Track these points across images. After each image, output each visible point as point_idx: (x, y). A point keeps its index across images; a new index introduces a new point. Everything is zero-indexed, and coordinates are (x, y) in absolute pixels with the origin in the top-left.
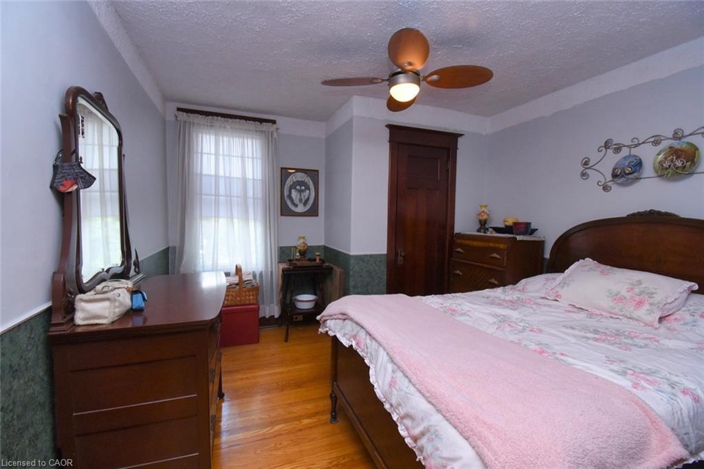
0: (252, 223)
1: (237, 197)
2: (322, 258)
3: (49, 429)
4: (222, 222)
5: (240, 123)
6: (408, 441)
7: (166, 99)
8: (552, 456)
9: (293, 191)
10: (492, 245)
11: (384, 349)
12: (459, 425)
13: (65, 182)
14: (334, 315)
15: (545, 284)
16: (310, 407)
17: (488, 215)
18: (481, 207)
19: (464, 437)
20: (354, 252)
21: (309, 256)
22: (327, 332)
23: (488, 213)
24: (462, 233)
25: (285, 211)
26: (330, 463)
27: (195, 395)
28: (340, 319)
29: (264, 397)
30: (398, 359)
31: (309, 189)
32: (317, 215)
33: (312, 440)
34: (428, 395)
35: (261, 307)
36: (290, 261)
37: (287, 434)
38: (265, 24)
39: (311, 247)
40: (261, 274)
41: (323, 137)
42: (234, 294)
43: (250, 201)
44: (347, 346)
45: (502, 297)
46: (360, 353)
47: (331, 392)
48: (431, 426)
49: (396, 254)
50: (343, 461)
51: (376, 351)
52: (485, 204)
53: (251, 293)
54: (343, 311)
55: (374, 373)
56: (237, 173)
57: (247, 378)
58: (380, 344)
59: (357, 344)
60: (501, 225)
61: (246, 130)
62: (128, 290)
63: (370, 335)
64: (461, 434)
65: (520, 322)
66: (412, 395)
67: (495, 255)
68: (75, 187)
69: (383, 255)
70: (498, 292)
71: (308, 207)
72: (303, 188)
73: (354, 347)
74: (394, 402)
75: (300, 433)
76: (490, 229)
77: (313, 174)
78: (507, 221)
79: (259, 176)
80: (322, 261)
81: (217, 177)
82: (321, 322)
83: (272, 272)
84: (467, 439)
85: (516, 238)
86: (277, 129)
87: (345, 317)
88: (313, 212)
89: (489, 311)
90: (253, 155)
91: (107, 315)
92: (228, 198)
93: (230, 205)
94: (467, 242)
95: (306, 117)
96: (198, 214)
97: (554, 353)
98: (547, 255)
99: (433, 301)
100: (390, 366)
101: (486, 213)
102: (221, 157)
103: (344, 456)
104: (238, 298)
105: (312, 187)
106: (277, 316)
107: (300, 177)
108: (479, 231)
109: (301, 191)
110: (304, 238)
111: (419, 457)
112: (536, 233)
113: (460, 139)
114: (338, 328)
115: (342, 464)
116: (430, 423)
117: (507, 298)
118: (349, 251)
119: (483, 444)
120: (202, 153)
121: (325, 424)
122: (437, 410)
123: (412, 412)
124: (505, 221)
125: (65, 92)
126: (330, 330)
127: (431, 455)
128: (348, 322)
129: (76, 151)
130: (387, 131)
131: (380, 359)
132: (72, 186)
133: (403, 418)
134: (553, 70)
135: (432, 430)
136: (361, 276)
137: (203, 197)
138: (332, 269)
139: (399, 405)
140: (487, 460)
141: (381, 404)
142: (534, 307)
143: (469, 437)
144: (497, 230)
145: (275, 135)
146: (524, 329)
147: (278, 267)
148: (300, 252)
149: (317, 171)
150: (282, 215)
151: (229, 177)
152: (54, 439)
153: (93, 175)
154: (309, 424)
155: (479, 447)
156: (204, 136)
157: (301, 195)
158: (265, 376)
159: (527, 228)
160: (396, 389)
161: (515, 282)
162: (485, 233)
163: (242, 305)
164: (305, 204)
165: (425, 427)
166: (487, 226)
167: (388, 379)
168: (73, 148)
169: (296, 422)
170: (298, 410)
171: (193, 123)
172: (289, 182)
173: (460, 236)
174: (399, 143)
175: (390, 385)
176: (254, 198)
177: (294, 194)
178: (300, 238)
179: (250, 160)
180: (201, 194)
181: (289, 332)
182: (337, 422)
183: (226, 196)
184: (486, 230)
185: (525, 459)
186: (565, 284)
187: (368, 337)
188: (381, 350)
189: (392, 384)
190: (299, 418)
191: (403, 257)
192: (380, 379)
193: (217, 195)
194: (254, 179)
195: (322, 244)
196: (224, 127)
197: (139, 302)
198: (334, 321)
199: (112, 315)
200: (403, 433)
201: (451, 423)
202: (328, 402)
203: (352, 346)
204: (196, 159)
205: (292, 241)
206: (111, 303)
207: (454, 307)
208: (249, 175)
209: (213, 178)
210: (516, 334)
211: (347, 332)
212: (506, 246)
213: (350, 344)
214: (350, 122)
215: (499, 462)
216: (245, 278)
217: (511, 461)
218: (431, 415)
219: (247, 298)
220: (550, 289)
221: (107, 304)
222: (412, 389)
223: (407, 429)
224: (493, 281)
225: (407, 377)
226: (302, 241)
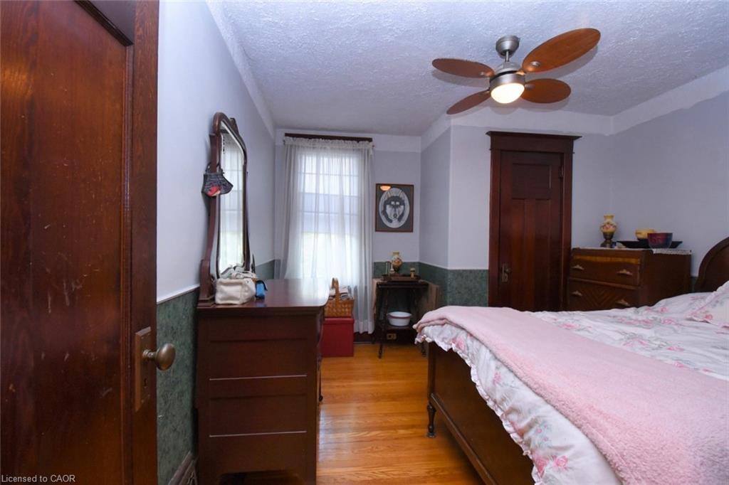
0: (347, 238)
1: (335, 213)
2: (417, 274)
3: (190, 390)
4: (321, 237)
5: (339, 143)
6: (514, 436)
7: (276, 126)
8: (681, 449)
9: (388, 206)
10: (620, 260)
11: (487, 347)
12: (571, 414)
13: (211, 188)
14: (433, 321)
15: (691, 304)
16: (406, 420)
17: (615, 227)
18: (606, 217)
19: (576, 425)
20: (452, 266)
21: (402, 272)
22: (424, 338)
23: (615, 224)
24: (581, 248)
25: (380, 227)
26: (429, 473)
27: (305, 376)
28: (438, 325)
29: (359, 405)
30: (501, 355)
31: (404, 204)
32: (412, 231)
33: (409, 449)
34: (535, 386)
35: (356, 321)
36: (385, 275)
37: (384, 440)
38: (367, 45)
39: (405, 263)
40: (356, 288)
41: (420, 151)
42: (331, 306)
43: (347, 217)
44: (446, 350)
45: (634, 317)
46: (461, 355)
47: (428, 404)
48: (539, 417)
49: (500, 270)
50: (441, 474)
51: (478, 351)
52: (612, 214)
53: (346, 306)
54: (441, 316)
55: (476, 373)
56: (335, 191)
57: (344, 386)
58: (482, 343)
59: (458, 346)
60: (633, 239)
61: (343, 149)
62: (253, 280)
63: (471, 335)
64: (573, 423)
65: (656, 340)
66: (518, 388)
67: (624, 272)
68: (219, 192)
69: (484, 271)
70: (630, 312)
71: (403, 222)
72: (398, 203)
73: (454, 349)
74: (498, 397)
75: (396, 441)
76: (617, 243)
77: (408, 189)
78: (640, 233)
79: (355, 192)
80: (418, 277)
81: (317, 195)
82: (417, 331)
83: (366, 288)
84: (579, 427)
85: (652, 251)
86: (373, 146)
87: (444, 321)
88: (408, 227)
89: (615, 329)
90: (350, 173)
91: (239, 297)
92: (327, 215)
93: (328, 221)
94: (588, 258)
95: (401, 132)
96: (300, 230)
97: (697, 369)
98: (696, 273)
99: (545, 316)
100: (493, 364)
101: (612, 225)
102: (321, 177)
103: (443, 470)
104: (335, 310)
105: (407, 202)
106: (370, 332)
107: (397, 192)
108: (603, 245)
109: (395, 207)
110: (398, 253)
111: (526, 451)
112: (679, 246)
113: (576, 144)
114: (437, 333)
115: (441, 476)
116: (538, 414)
117: (640, 318)
118: (447, 265)
119: (598, 431)
120: (305, 173)
121: (422, 436)
122: (546, 401)
123: (518, 405)
124: (637, 233)
125: (213, 116)
126: (427, 336)
127: (539, 446)
128: (447, 327)
129: (219, 164)
130: (489, 138)
131: (482, 357)
132: (216, 191)
133: (507, 413)
134: (689, 55)
135: (540, 421)
136: (459, 293)
137: (305, 214)
138: (427, 285)
139: (504, 400)
140: (601, 446)
141: (484, 402)
142: (676, 327)
143: (582, 426)
144: (627, 244)
145: (371, 152)
146: (660, 347)
147: (373, 282)
148: (394, 267)
149: (413, 186)
150: (376, 230)
151: (328, 195)
152: (193, 401)
153: (232, 183)
154: (404, 434)
155: (593, 434)
156: (307, 158)
157: (395, 210)
158: (361, 385)
159: (666, 240)
160: (500, 384)
161: (651, 302)
162: (611, 247)
163: (337, 317)
164: (400, 219)
165: (532, 419)
166: (613, 240)
167: (491, 376)
168: (217, 162)
169: (392, 431)
170: (394, 420)
171: (299, 147)
172: (384, 198)
173: (578, 251)
174: (502, 150)
175: (494, 382)
176: (350, 214)
177: (389, 210)
178: (395, 253)
179: (348, 178)
180: (303, 211)
181: (383, 349)
182: (435, 437)
183: (325, 213)
184: (613, 244)
185: (648, 448)
186: (717, 302)
187: (469, 337)
188: (483, 348)
189: (496, 380)
190: (395, 428)
191: (508, 274)
192: (482, 377)
193: (317, 212)
194: (350, 196)
195: (417, 260)
196: (325, 148)
197: (261, 291)
198: (431, 327)
199: (243, 298)
200: (508, 428)
201: (561, 413)
202: (426, 418)
203: (451, 349)
204: (300, 178)
205: (386, 257)
206: (243, 287)
207: (570, 322)
208: (347, 193)
209: (314, 196)
210: (649, 351)
211: (445, 336)
212: (639, 260)
213: (450, 347)
214: (448, 131)
215: (617, 448)
216: (341, 291)
217: (630, 448)
218: (539, 407)
219: (343, 310)
220: (697, 308)
221: (239, 288)
222: (518, 383)
223: (512, 424)
224: (622, 302)
225: (512, 372)
226: (396, 256)
